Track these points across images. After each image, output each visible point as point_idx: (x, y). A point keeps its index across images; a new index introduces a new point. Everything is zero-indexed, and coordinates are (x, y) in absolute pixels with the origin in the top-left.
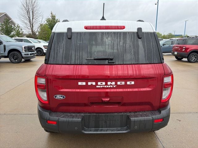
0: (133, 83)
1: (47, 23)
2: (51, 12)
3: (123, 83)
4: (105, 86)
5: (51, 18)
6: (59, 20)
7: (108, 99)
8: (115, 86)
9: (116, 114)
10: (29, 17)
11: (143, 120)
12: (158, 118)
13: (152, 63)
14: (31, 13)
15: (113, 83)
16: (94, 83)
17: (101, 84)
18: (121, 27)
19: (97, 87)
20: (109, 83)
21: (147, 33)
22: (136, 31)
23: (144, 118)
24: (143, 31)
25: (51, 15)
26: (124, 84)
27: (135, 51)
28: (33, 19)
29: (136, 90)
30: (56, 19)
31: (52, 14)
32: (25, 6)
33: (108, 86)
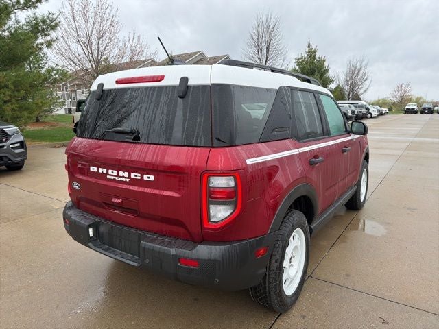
0: (152, 178)
1: (297, 68)
2: (307, 44)
3: (138, 176)
4: (117, 178)
5: (306, 55)
6: (323, 58)
7: (120, 201)
8: (128, 180)
9: (132, 230)
10: (259, 58)
11: (151, 248)
12: (186, 256)
13: (194, 145)
14: (264, 51)
15: (126, 174)
16: (105, 171)
17: (113, 173)
18: (158, 77)
19: (108, 177)
20: (121, 173)
21: (197, 87)
22: (177, 83)
23: (160, 248)
24: (191, 83)
25: (307, 50)
26: (139, 178)
27: (168, 121)
28: (266, 61)
29: (156, 192)
30: (317, 56)
31: (309, 47)
32: (255, 37)
33: (119, 179)
